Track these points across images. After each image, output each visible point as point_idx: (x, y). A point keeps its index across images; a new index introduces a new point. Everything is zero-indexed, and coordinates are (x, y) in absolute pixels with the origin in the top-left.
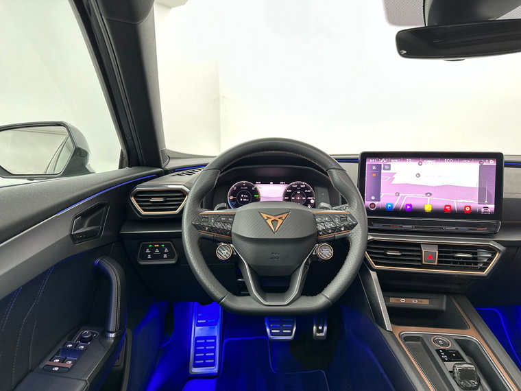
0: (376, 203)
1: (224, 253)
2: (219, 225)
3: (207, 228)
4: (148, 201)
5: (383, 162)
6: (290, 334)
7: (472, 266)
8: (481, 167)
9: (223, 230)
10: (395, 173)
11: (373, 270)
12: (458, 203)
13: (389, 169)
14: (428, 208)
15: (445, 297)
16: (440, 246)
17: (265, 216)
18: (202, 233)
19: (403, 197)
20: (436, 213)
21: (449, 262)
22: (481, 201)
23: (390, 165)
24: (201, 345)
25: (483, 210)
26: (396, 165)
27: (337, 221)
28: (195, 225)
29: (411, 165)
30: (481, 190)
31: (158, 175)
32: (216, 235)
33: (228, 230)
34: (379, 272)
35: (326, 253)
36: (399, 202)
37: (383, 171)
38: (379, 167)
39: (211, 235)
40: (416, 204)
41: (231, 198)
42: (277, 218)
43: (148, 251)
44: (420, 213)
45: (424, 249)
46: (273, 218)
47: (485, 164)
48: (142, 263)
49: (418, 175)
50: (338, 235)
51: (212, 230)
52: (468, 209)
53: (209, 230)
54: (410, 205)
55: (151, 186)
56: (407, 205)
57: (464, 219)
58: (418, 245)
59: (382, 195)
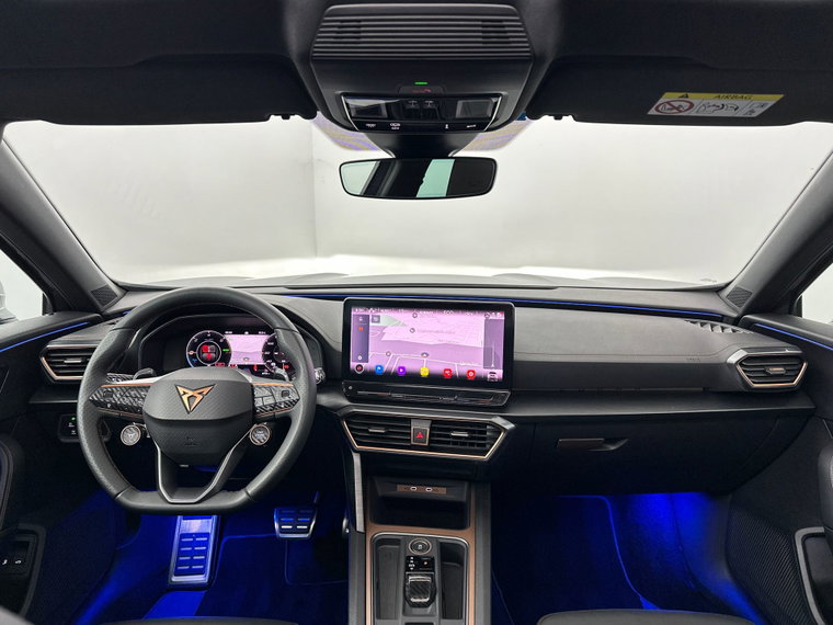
0: (364, 365)
1: (131, 436)
2: (127, 401)
3: (109, 406)
4: (62, 363)
5: (371, 312)
6: (306, 531)
7: (476, 448)
8: (487, 322)
9: (132, 407)
10: (384, 328)
11: (356, 452)
12: (459, 368)
13: (379, 322)
14: (424, 372)
15: (466, 484)
16: (434, 421)
17: (181, 390)
18: (103, 411)
19: (395, 358)
20: (434, 379)
21: (448, 443)
22: (487, 364)
23: (379, 317)
24: (188, 545)
25: (489, 376)
26: (386, 317)
27: (278, 396)
28: (93, 401)
29: (404, 316)
30: (487, 351)
31: (94, 322)
32: (122, 413)
33: (138, 408)
34: (363, 455)
35: (260, 436)
36: (390, 364)
37: (371, 324)
38: (366, 318)
39: (115, 413)
40: (411, 367)
41: (192, 353)
42: (195, 393)
43: (70, 425)
44: (415, 378)
45: (414, 425)
46: (191, 393)
47: (491, 318)
48: (63, 440)
49: (413, 330)
50: (278, 413)
51: (115, 406)
52: (471, 374)
53: (112, 407)
54: (403, 368)
55: (68, 342)
56: (400, 368)
57: (467, 386)
58: (408, 420)
59: (370, 354)
